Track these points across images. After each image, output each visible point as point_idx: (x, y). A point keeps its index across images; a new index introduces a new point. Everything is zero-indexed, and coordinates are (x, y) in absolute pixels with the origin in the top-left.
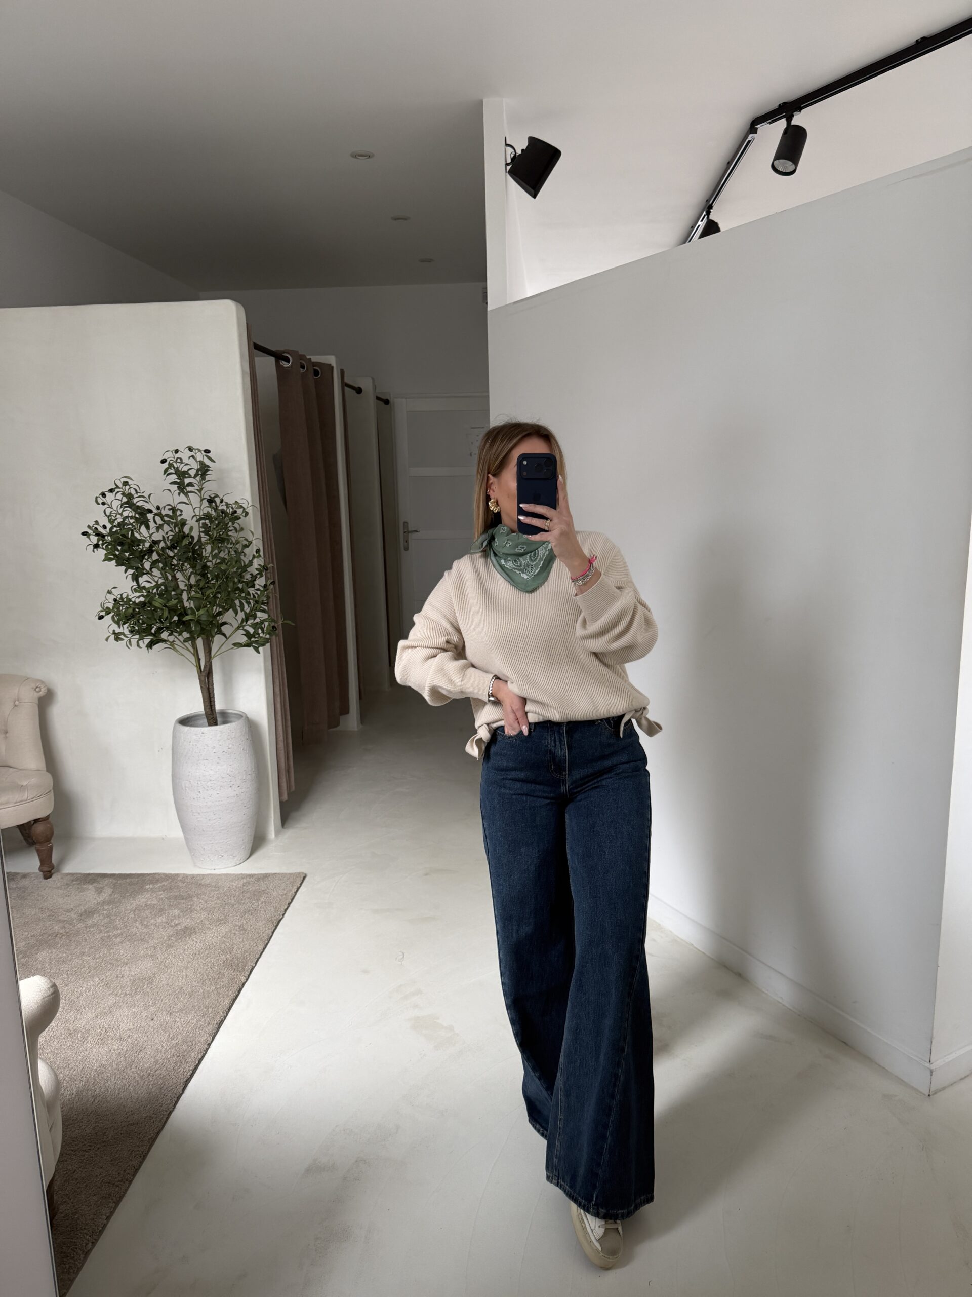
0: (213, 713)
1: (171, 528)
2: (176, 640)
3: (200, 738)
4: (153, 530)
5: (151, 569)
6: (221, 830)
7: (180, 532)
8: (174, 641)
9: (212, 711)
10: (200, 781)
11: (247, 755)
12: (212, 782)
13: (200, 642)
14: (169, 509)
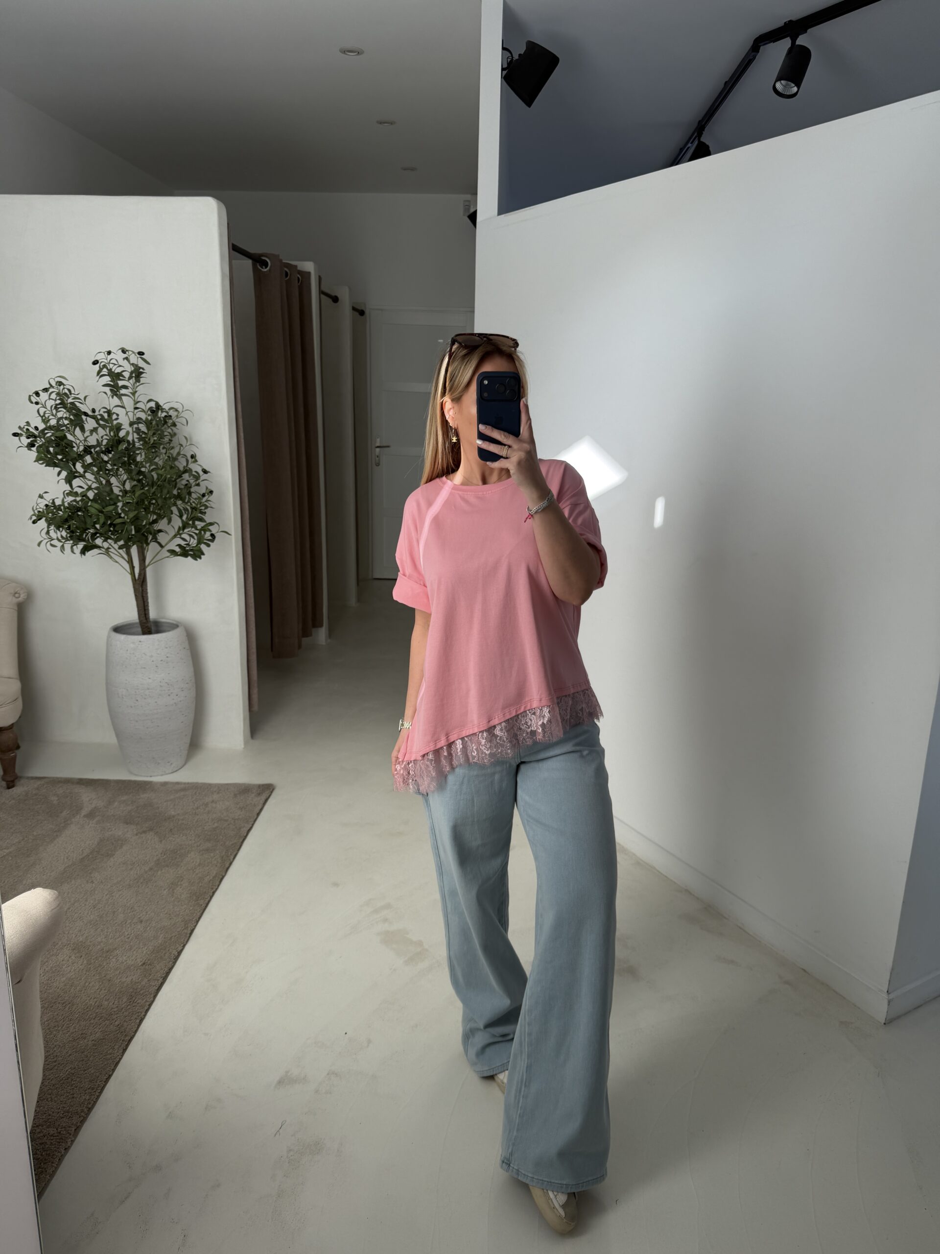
1: (106, 431)
3: (138, 647)
5: (85, 472)
6: (161, 737)
7: (115, 437)
8: (108, 548)
9: (146, 619)
10: (138, 689)
11: (185, 664)
12: (149, 690)
13: (134, 550)
14: (104, 412)
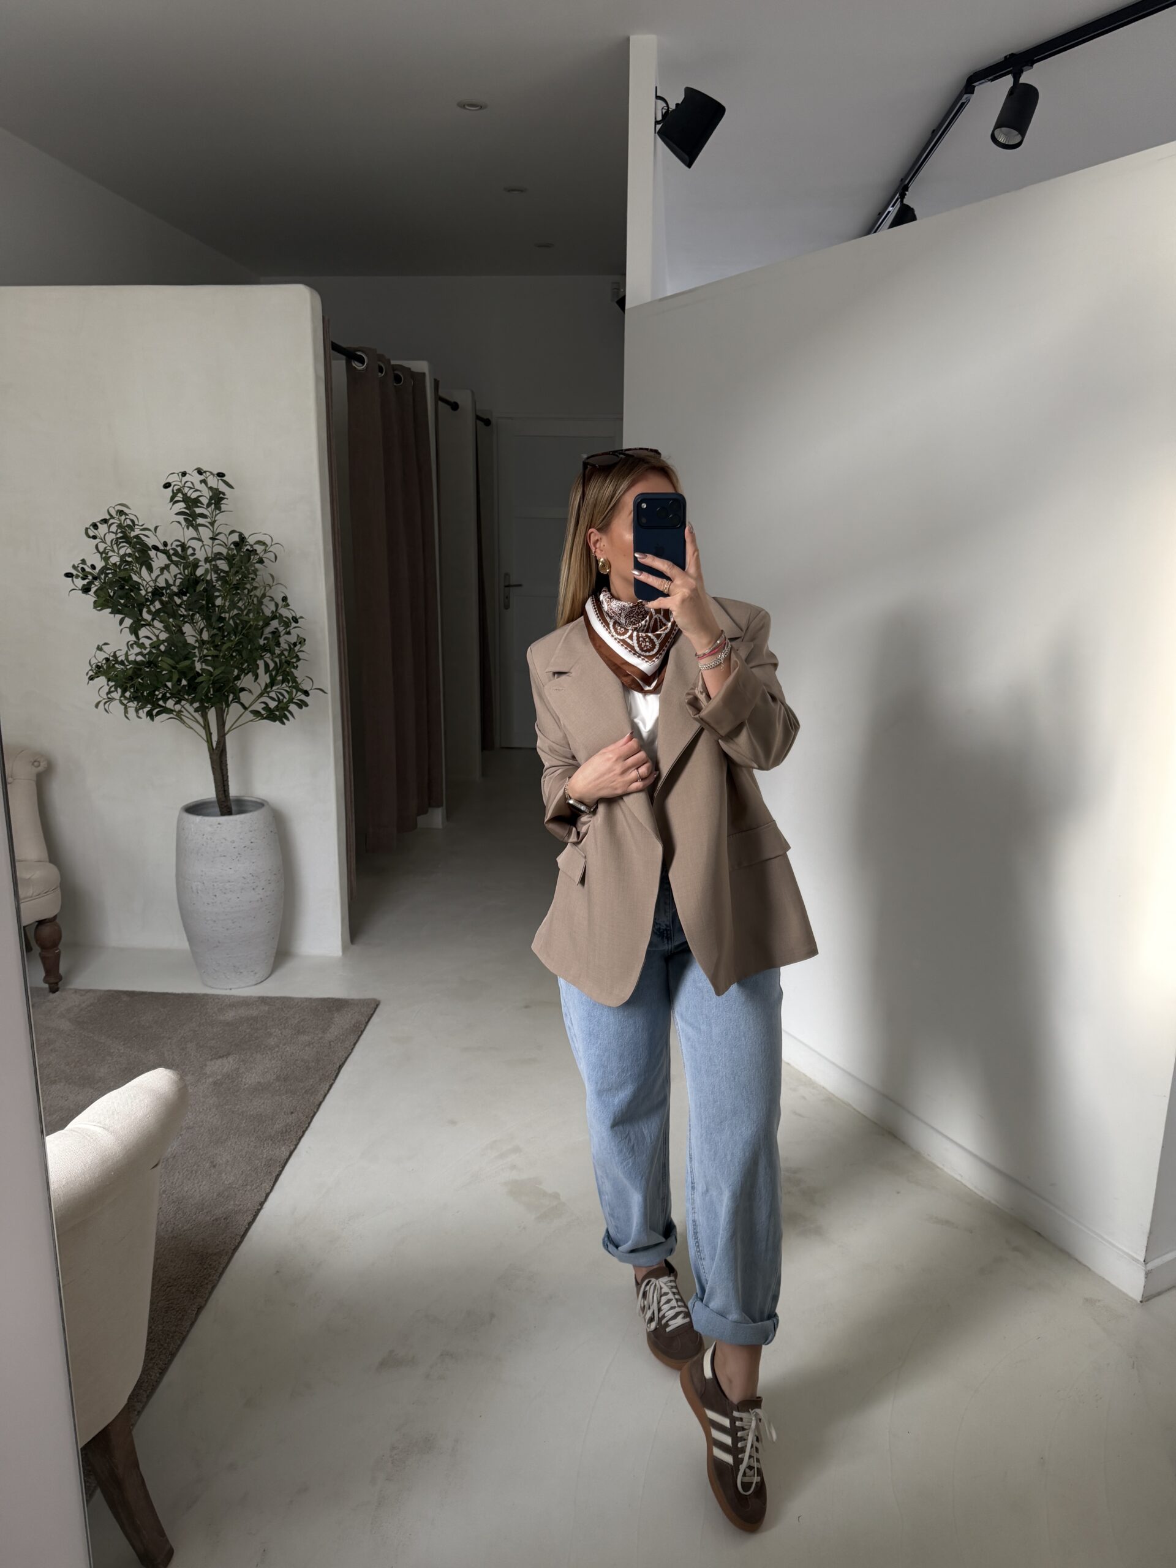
0: (226, 799)
1: (180, 569)
2: (183, 709)
3: (216, 830)
4: (156, 572)
5: (153, 620)
6: (241, 941)
7: (191, 575)
8: (181, 711)
9: (225, 796)
10: (216, 882)
11: (271, 851)
12: (230, 883)
13: (212, 714)
14: (177, 546)
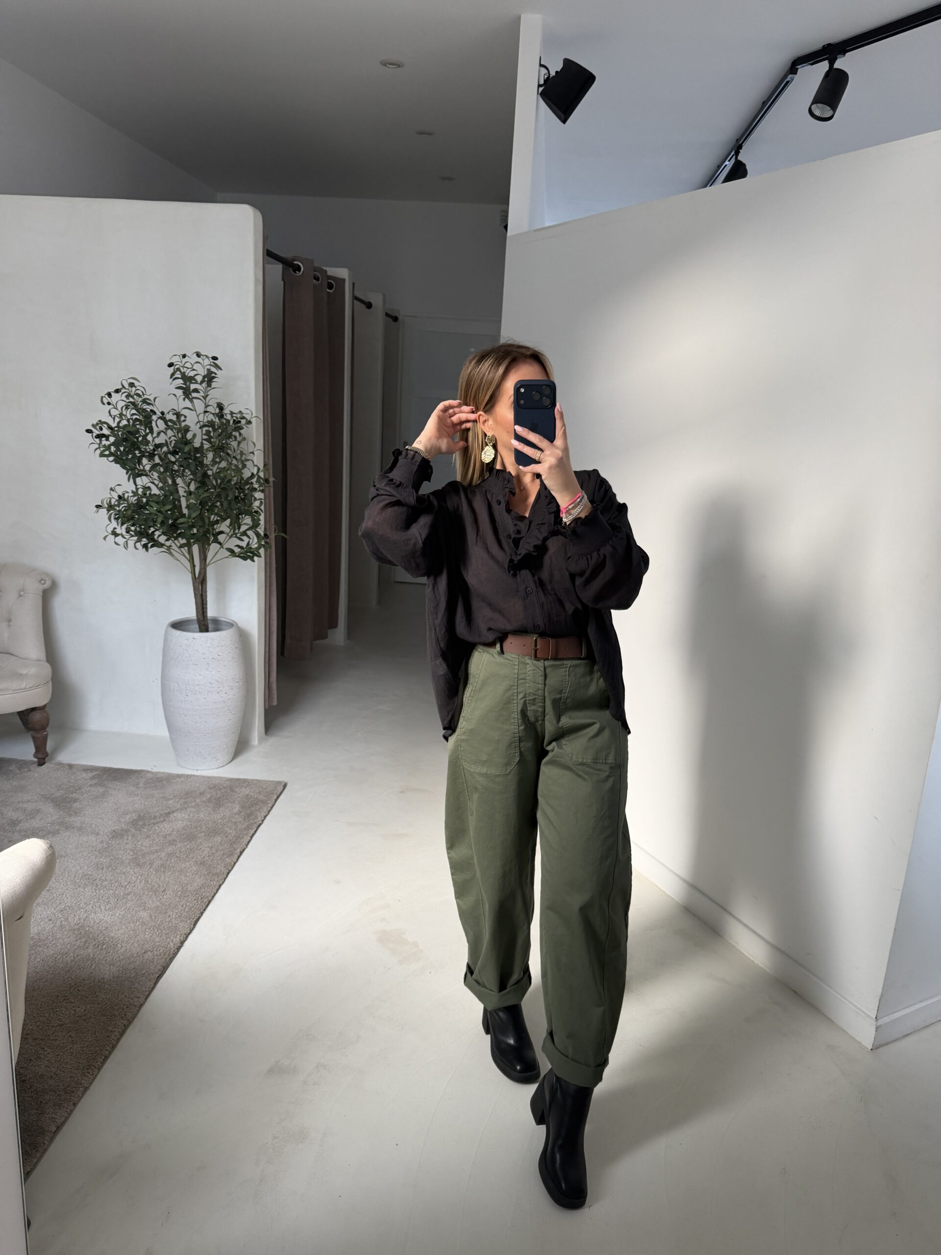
0: (204, 619)
1: (174, 433)
2: (173, 544)
3: (191, 643)
4: (155, 435)
6: (208, 733)
7: (183, 438)
8: (170, 546)
9: (204, 617)
10: (189, 684)
11: (236, 663)
12: (199, 687)
13: (195, 549)
14: (173, 414)
